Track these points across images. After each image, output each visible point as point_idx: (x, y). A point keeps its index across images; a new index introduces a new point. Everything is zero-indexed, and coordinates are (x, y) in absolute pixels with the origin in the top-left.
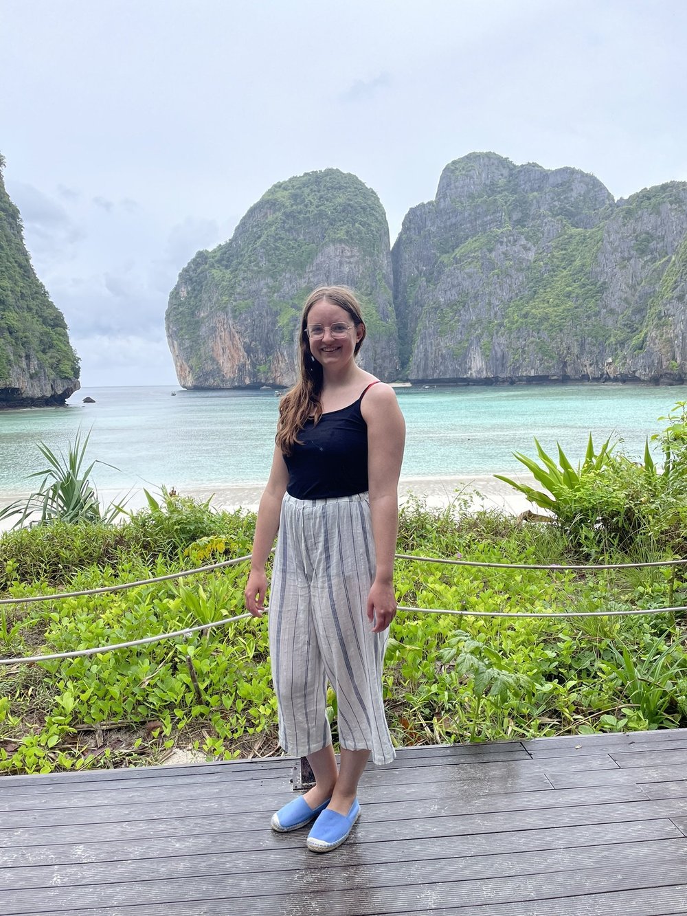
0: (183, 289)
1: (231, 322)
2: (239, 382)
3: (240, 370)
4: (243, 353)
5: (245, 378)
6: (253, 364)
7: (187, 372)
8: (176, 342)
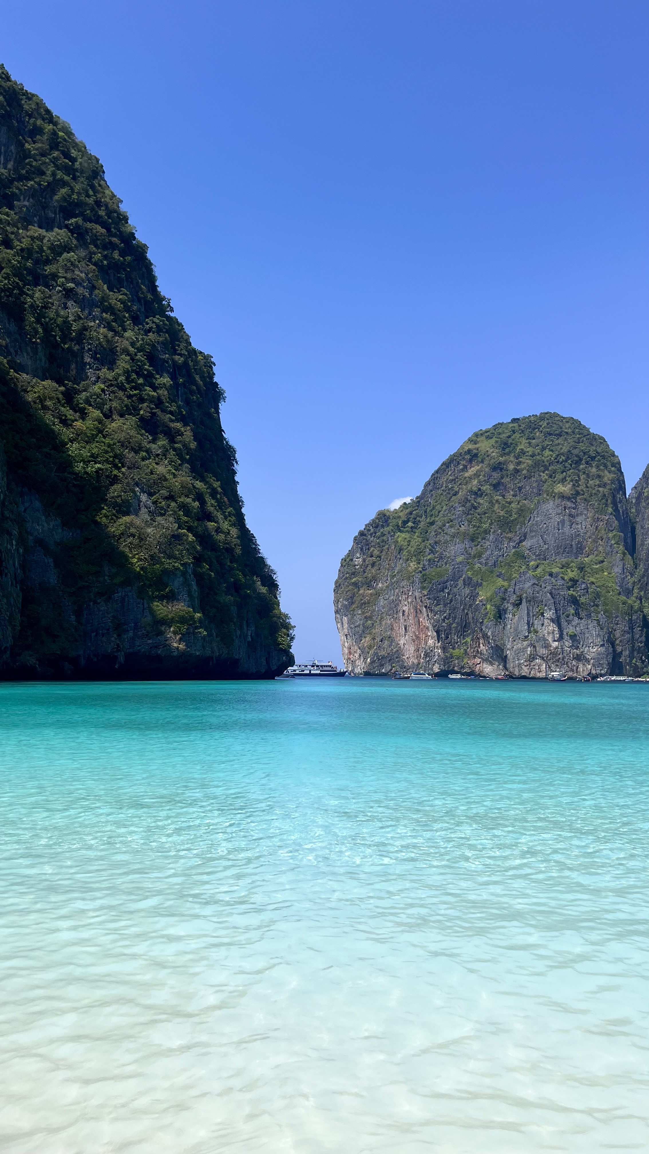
0: (358, 555)
1: (417, 594)
3: (426, 655)
4: (431, 633)
5: (434, 664)
6: (444, 649)
7: (357, 655)
8: (345, 619)
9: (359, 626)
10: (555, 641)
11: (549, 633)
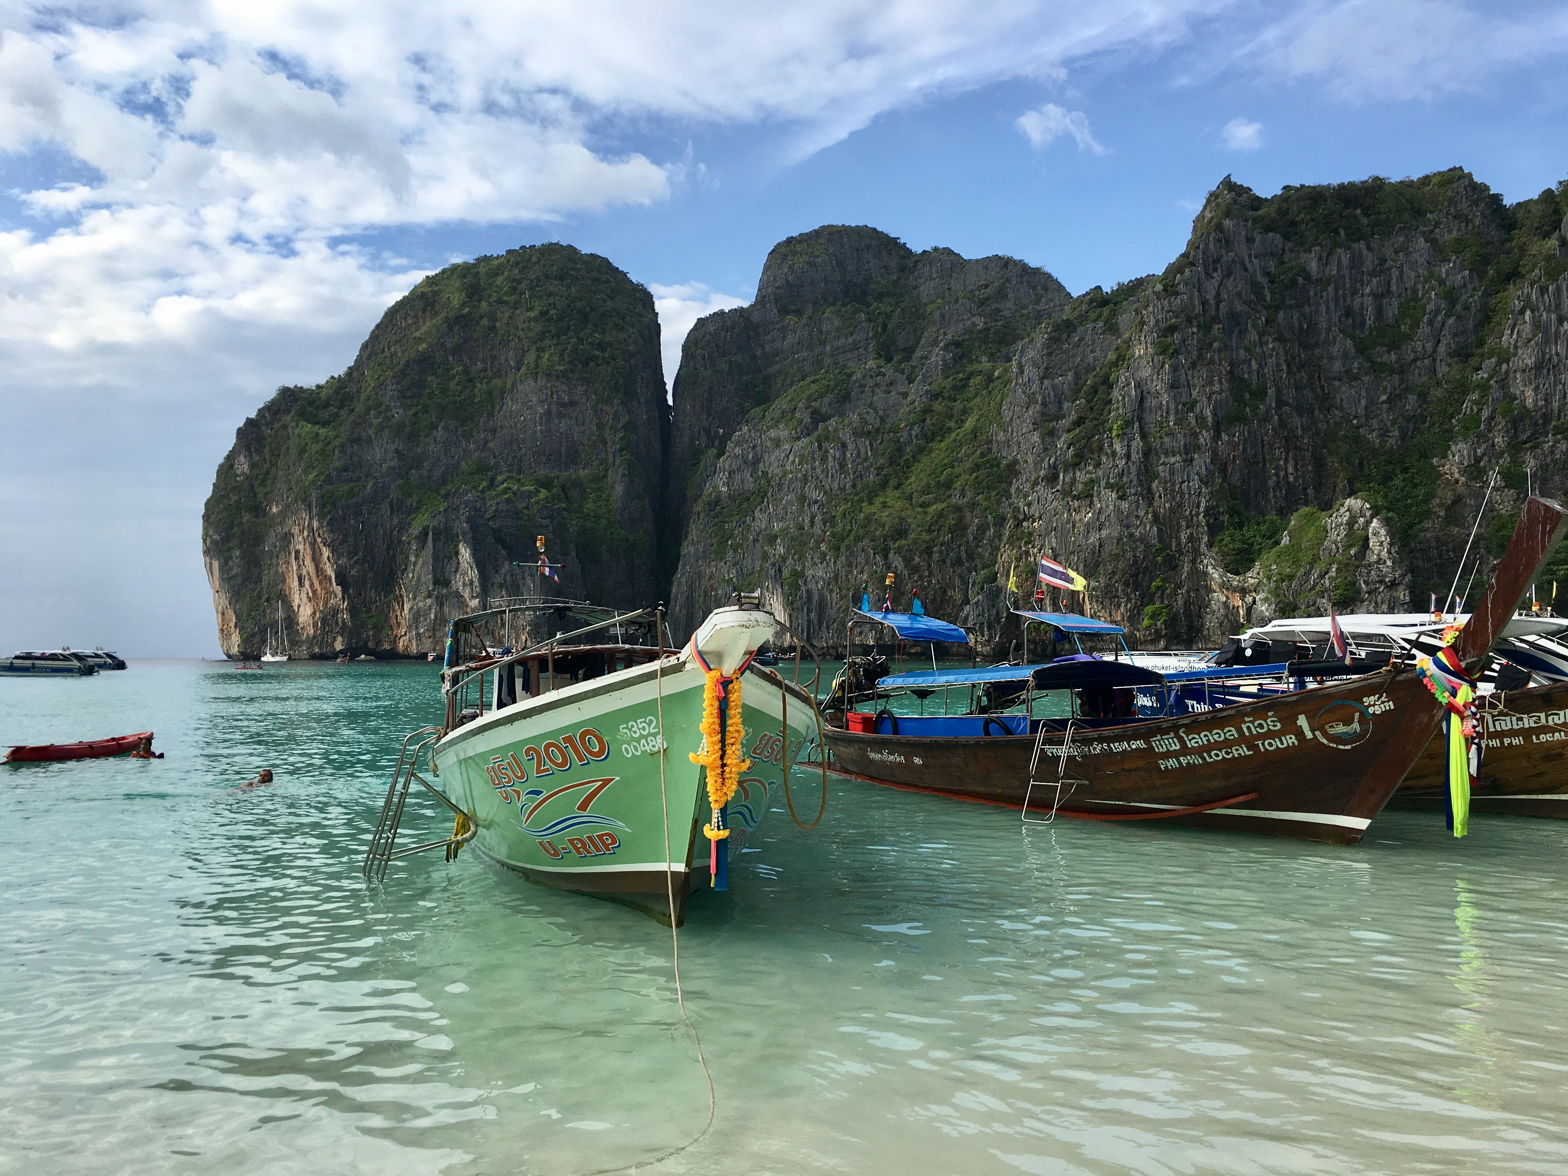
0: (242, 458)
1: (315, 524)
2: (321, 648)
3: (326, 622)
4: (334, 586)
5: (335, 639)
6: (353, 611)
7: (232, 624)
8: (216, 564)
9: (235, 576)
10: (473, 597)
11: (464, 585)
